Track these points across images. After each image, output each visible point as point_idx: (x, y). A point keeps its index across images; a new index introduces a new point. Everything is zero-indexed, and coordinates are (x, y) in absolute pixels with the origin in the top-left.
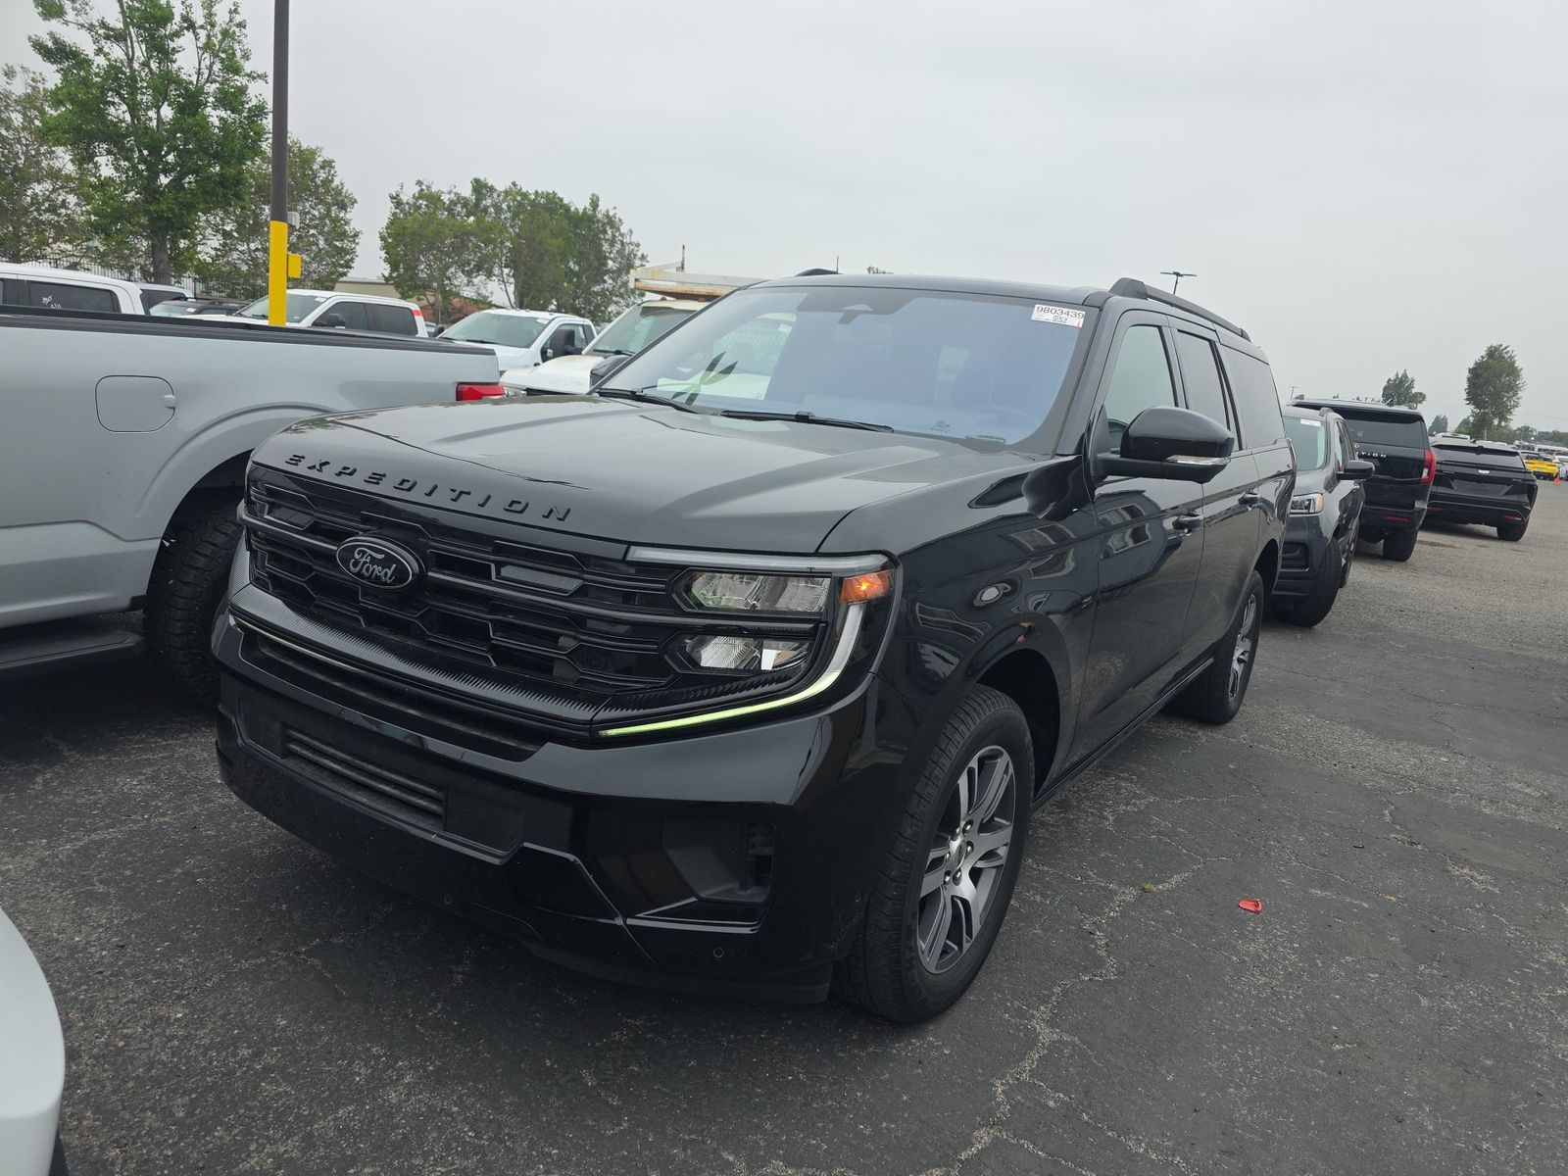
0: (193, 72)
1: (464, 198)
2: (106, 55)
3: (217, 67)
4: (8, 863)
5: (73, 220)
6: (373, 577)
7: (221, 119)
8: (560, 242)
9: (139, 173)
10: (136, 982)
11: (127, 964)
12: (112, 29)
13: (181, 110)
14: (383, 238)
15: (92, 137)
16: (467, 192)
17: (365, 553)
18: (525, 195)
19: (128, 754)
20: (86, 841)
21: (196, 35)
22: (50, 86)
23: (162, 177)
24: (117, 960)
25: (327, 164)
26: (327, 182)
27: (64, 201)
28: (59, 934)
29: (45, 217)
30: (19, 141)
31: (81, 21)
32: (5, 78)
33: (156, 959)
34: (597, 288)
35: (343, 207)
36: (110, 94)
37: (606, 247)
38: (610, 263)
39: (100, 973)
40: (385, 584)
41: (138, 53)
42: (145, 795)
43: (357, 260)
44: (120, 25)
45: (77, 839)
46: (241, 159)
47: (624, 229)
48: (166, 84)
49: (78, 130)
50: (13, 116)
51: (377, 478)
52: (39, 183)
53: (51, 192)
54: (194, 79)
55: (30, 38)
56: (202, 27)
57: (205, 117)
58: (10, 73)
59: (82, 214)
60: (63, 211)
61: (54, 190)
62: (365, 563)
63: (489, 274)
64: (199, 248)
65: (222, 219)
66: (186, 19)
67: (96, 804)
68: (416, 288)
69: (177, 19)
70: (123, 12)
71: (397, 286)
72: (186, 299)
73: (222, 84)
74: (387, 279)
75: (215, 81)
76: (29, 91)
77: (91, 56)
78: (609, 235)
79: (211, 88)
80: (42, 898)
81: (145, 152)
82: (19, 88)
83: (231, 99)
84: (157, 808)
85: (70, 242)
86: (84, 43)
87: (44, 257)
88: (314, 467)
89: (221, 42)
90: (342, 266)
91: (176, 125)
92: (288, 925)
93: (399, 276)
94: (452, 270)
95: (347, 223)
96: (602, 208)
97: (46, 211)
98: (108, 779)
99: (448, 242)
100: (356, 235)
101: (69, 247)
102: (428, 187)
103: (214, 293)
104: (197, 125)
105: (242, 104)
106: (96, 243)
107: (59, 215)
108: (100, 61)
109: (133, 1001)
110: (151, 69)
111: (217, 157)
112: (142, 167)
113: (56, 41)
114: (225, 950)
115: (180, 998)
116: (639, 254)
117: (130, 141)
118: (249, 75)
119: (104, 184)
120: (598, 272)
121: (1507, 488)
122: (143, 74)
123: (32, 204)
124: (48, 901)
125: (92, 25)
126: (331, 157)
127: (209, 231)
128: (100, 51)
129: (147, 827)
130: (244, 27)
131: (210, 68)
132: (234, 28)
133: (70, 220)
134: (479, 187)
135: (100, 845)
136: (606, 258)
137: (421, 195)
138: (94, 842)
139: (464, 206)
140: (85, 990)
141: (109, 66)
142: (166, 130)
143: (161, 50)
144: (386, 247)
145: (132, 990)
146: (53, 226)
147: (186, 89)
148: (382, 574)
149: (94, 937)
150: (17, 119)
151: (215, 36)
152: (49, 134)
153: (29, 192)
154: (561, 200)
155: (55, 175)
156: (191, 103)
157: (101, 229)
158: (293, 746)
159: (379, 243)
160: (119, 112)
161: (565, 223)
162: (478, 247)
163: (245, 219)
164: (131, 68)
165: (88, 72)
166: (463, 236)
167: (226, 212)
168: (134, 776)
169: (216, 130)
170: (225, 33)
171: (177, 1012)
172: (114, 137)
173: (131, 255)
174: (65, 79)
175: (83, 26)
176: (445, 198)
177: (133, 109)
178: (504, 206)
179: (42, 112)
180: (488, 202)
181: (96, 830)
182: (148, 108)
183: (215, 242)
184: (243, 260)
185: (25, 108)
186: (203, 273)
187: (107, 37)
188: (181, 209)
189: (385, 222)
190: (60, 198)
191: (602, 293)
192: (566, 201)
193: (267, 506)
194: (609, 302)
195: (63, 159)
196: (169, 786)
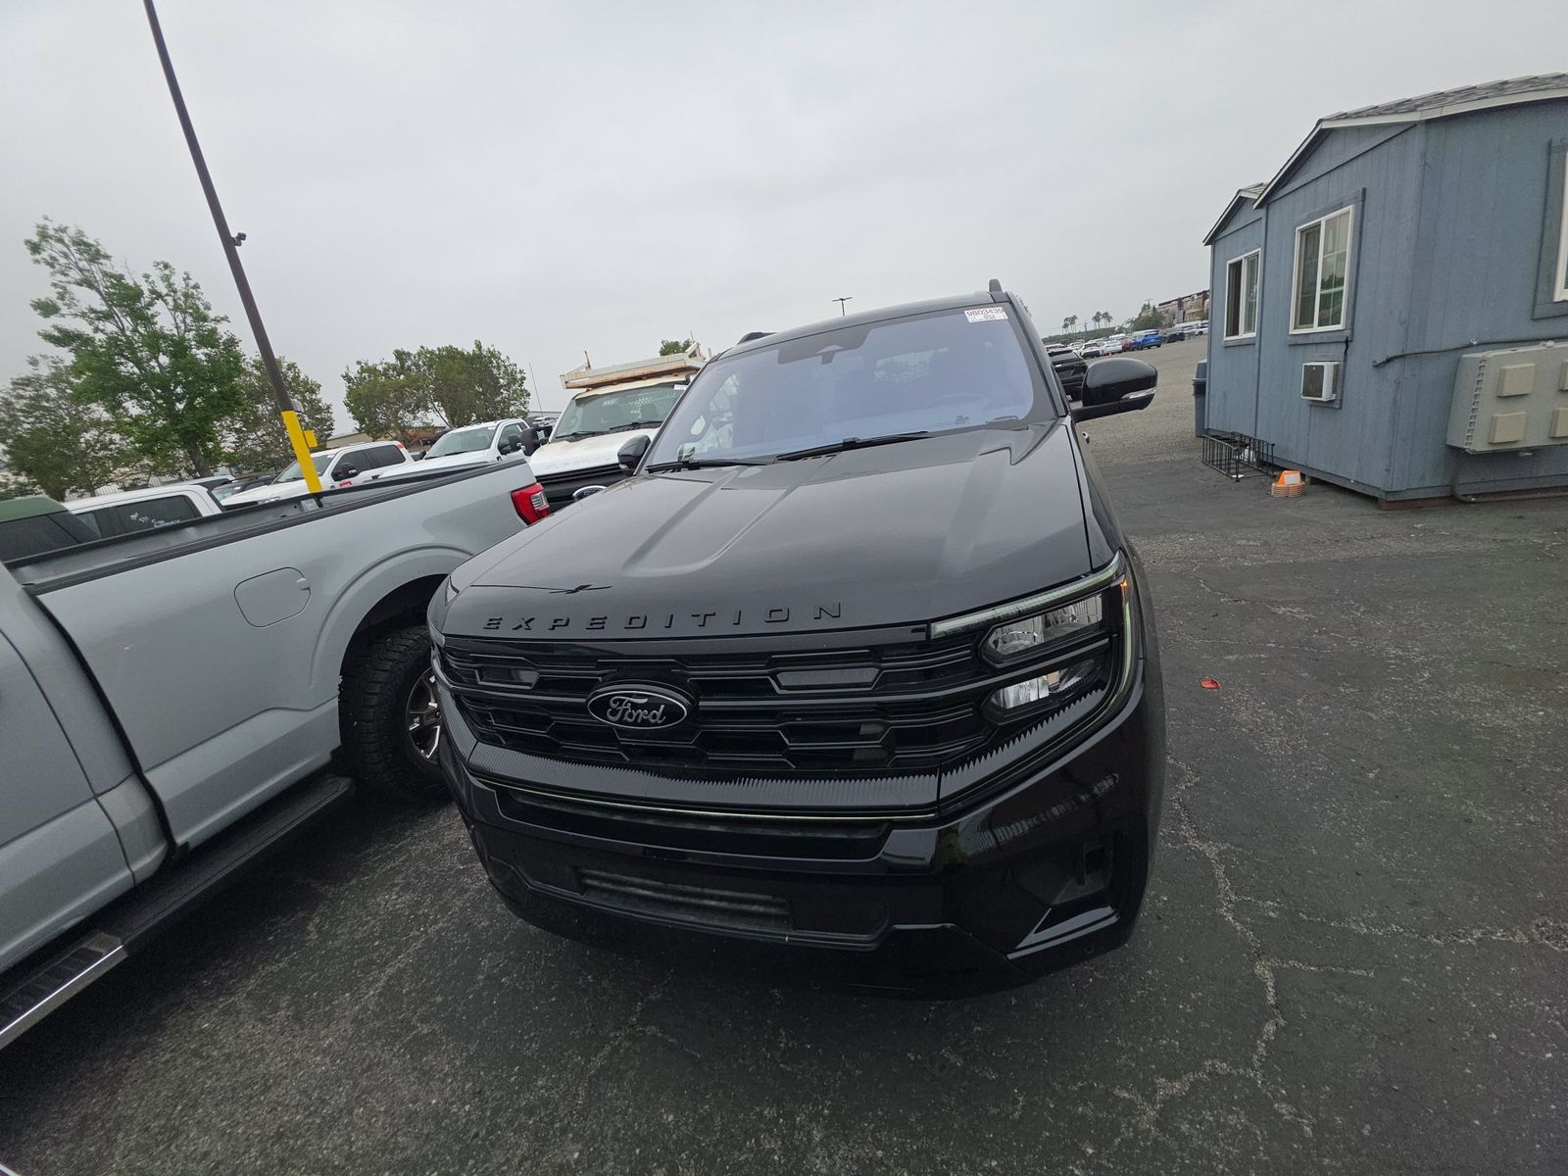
0: (172, 327)
1: (392, 365)
2: (102, 331)
3: (189, 320)
4: (326, 1037)
5: (123, 450)
6: (639, 721)
7: (206, 354)
8: (464, 376)
9: (160, 406)
10: (515, 1132)
11: (496, 1112)
12: (100, 312)
13: (173, 355)
14: (347, 405)
15: (116, 391)
16: (393, 360)
17: (622, 701)
18: (432, 353)
19: (373, 870)
20: (385, 979)
21: (165, 301)
22: (68, 363)
23: (178, 404)
24: (483, 1111)
25: (291, 366)
26: (296, 378)
27: (111, 439)
28: (414, 1103)
29: (101, 454)
30: (60, 408)
31: (74, 312)
32: (31, 366)
33: (517, 1093)
34: (499, 399)
35: (313, 392)
36: (116, 357)
37: (495, 371)
38: (501, 380)
39: (476, 1135)
40: (656, 724)
41: (126, 324)
42: (409, 907)
43: (335, 423)
44: (105, 308)
45: (376, 980)
46: (230, 378)
47: (503, 357)
48: (155, 340)
49: (102, 387)
50: (48, 391)
51: (598, 623)
52: (87, 432)
53: (99, 436)
54: (175, 332)
55: (39, 333)
56: (167, 295)
57: (193, 356)
58: (34, 362)
59: (128, 445)
60: (113, 446)
61: (101, 434)
62: (625, 710)
63: (426, 409)
64: (222, 445)
65: (231, 422)
66: (153, 292)
67: (372, 933)
68: (381, 430)
69: (146, 293)
70: (104, 298)
71: (368, 432)
72: (231, 482)
73: (197, 331)
74: (360, 431)
75: (192, 330)
76: (53, 371)
77: (91, 334)
78: (495, 364)
79: (191, 335)
80: (378, 1065)
81: (159, 391)
82: (45, 371)
83: (208, 339)
84: (427, 916)
85: (126, 465)
86: (84, 327)
87: (111, 481)
88: (521, 626)
89: (185, 302)
90: (326, 430)
91: (174, 367)
92: (606, 998)
93: (367, 425)
94: (401, 412)
95: (319, 401)
96: (485, 347)
97: (100, 450)
98: (370, 902)
99: (391, 395)
100: (329, 407)
101: (127, 469)
102: (366, 364)
103: (244, 472)
104: (190, 363)
105: (217, 340)
106: (146, 461)
107: (111, 450)
108: (100, 336)
109: (524, 1159)
110: (140, 333)
111: (212, 380)
112: (160, 401)
113: (60, 330)
114: (570, 1051)
115: (564, 1131)
116: (518, 371)
117: (145, 386)
118: (213, 320)
119: (137, 420)
120: (496, 388)
121: (1072, 371)
122: (136, 338)
123: (88, 448)
124: (385, 1066)
125: (83, 313)
126: (292, 361)
127: (225, 431)
128: (97, 330)
129: (429, 941)
130: (199, 288)
131: (184, 322)
132: (191, 290)
133: (120, 451)
134: (400, 355)
135: (398, 976)
136: (497, 379)
137: (363, 370)
138: (391, 977)
139: (394, 369)
140: (474, 1166)
141: (109, 338)
142: (168, 372)
143: (141, 317)
144: (351, 410)
145: (517, 1143)
146: (109, 458)
147: (172, 341)
148: (650, 717)
149: (447, 1093)
150: (52, 392)
151: (179, 299)
152: (82, 396)
153: (82, 440)
154: (457, 349)
155: (96, 424)
156: (179, 349)
157: (146, 451)
158: (589, 881)
159: (346, 408)
160: (128, 368)
161: (464, 363)
162: (413, 393)
163: (247, 416)
164: (125, 335)
165: (94, 347)
166: (400, 389)
167: (232, 416)
168: (389, 890)
169: (205, 363)
170: (186, 295)
171: (572, 1153)
172: (132, 387)
173: (175, 462)
174: (78, 355)
175: (76, 315)
176: (379, 368)
177: (138, 363)
178: (420, 363)
179: (70, 383)
180: (409, 363)
181: (386, 963)
182: (149, 360)
183: (232, 438)
184: (256, 445)
185: (55, 383)
186: (232, 461)
187: (99, 319)
188: (200, 423)
189: (345, 394)
190: (107, 438)
191: (503, 401)
192: (460, 350)
193: (476, 672)
194: (510, 405)
195: (99, 411)
196: (424, 888)
